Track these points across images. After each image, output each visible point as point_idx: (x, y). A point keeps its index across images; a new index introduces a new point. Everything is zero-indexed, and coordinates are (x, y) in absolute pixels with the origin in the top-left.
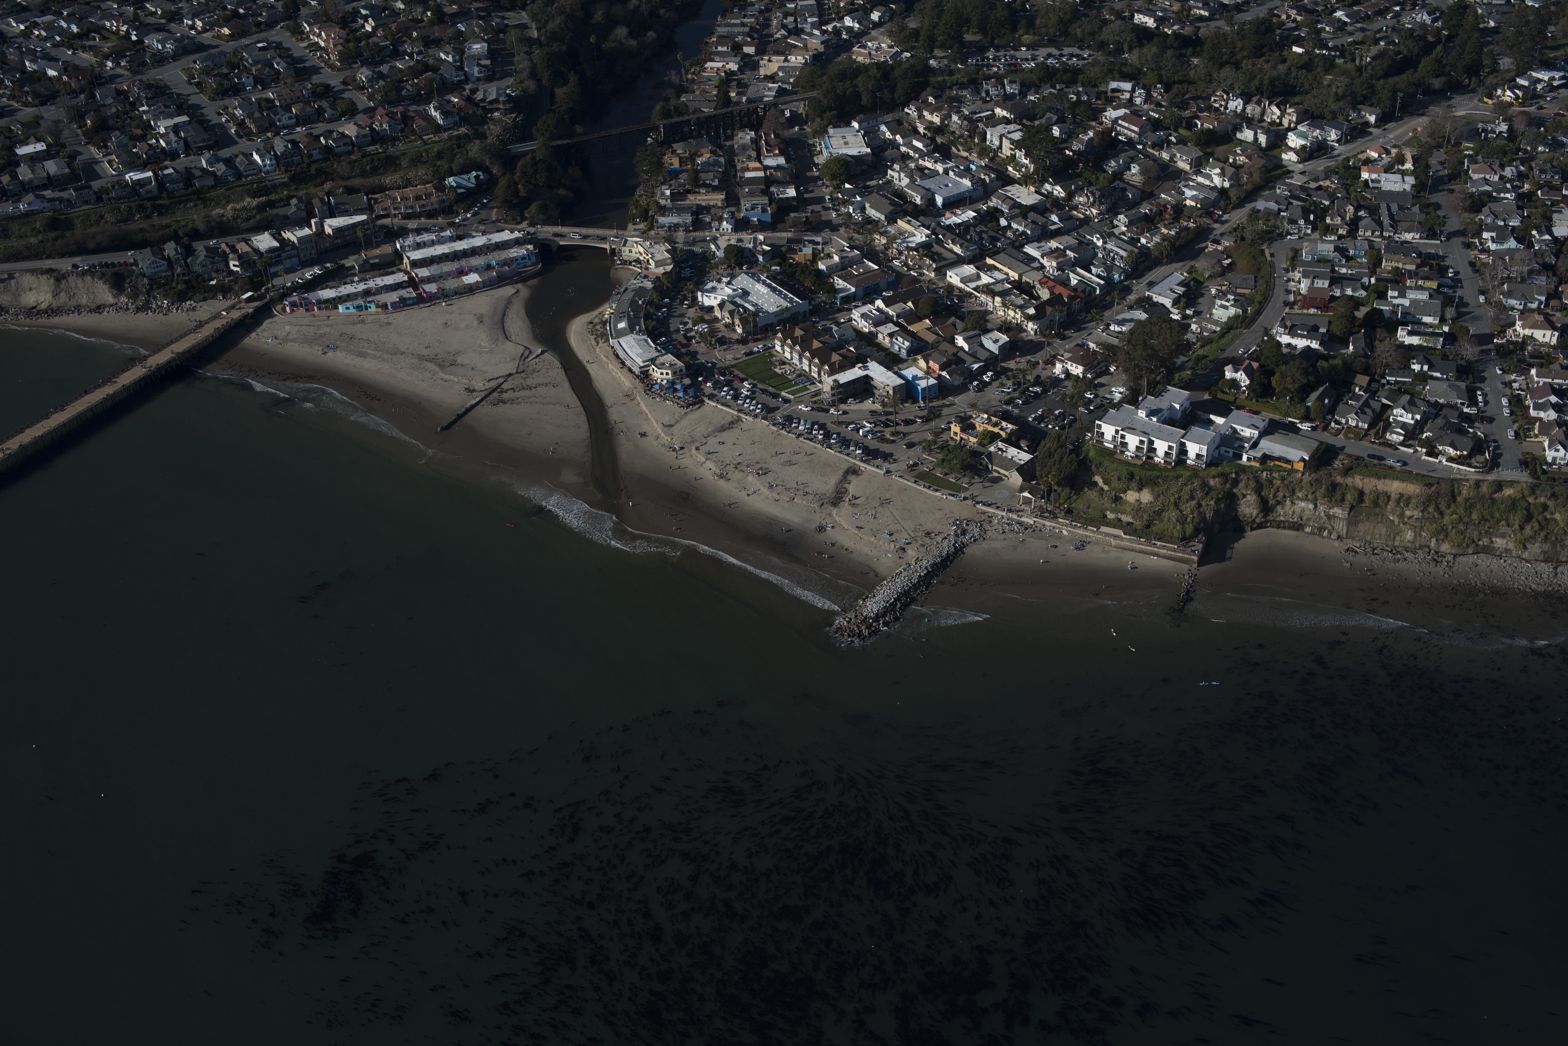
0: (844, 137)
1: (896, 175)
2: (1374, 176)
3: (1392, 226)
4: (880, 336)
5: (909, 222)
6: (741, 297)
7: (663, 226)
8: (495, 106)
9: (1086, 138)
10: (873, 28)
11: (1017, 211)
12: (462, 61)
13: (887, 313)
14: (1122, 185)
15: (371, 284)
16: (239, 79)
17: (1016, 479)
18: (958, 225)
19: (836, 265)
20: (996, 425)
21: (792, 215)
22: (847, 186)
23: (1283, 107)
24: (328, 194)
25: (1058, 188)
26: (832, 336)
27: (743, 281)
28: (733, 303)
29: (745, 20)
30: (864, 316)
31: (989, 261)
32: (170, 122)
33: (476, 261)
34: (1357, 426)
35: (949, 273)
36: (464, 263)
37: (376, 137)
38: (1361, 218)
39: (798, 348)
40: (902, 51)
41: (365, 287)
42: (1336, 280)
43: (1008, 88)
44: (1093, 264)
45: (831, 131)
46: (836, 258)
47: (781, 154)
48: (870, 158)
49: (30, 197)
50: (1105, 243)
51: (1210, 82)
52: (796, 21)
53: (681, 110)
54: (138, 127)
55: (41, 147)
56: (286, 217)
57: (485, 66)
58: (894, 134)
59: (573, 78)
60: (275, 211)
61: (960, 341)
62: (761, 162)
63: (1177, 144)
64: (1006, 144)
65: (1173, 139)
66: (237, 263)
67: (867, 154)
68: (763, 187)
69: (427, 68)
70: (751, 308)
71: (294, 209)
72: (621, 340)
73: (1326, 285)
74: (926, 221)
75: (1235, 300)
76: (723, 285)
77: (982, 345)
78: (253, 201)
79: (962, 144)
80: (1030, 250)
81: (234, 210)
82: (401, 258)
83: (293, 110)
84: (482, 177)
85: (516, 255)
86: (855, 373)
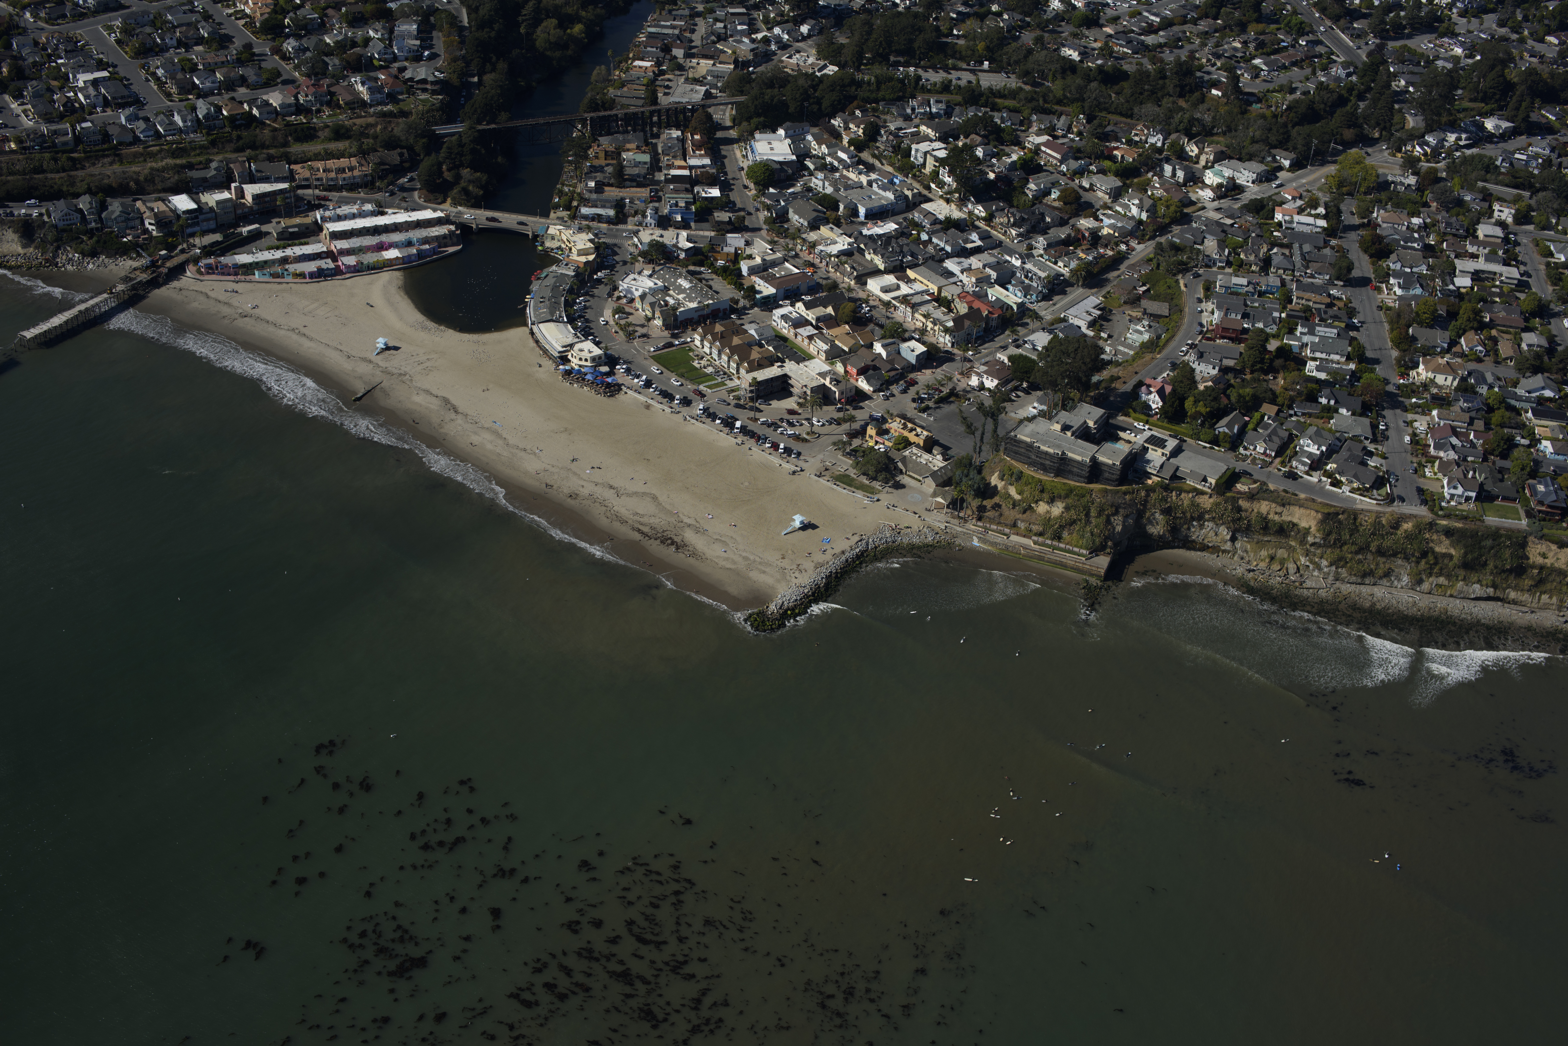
0: (770, 143)
1: (819, 184)
2: (1287, 217)
3: (1303, 265)
4: (798, 338)
5: (831, 230)
6: (662, 291)
7: (586, 217)
8: (423, 86)
9: (1009, 161)
10: (800, 41)
11: (938, 227)
12: (389, 40)
13: (807, 316)
14: (1042, 209)
15: (289, 252)
16: (163, 39)
17: (929, 485)
18: (880, 236)
19: (758, 266)
20: (912, 430)
21: (715, 214)
22: (772, 190)
23: (1201, 146)
24: (250, 160)
25: (980, 208)
26: (752, 334)
28: (654, 296)
29: (675, 23)
30: (784, 317)
31: (910, 273)
32: (90, 77)
33: (397, 237)
34: (1264, 453)
35: (869, 281)
36: (385, 238)
37: (300, 108)
38: (1274, 256)
39: (717, 343)
40: (829, 64)
41: (283, 255)
42: (1248, 313)
43: (933, 108)
44: (1010, 283)
45: (757, 136)
46: (758, 260)
47: (708, 154)
48: (792, 165)
50: (1024, 263)
51: (1132, 115)
52: (725, 27)
53: (609, 105)
54: (56, 79)
56: (205, 180)
57: (413, 46)
58: (820, 145)
59: (502, 66)
60: (194, 173)
61: (878, 348)
62: (685, 160)
63: (1097, 173)
64: (930, 161)
65: (1093, 168)
66: (153, 222)
67: (791, 160)
68: (688, 185)
69: (355, 44)
70: (672, 302)
71: (213, 173)
72: (542, 326)
73: (1238, 318)
74: (849, 229)
75: (1149, 326)
76: (645, 277)
77: (898, 353)
78: (170, 161)
79: (885, 157)
80: (951, 265)
81: (152, 169)
82: (321, 229)
83: (218, 75)
84: (406, 155)
85: (437, 234)
86: (773, 371)
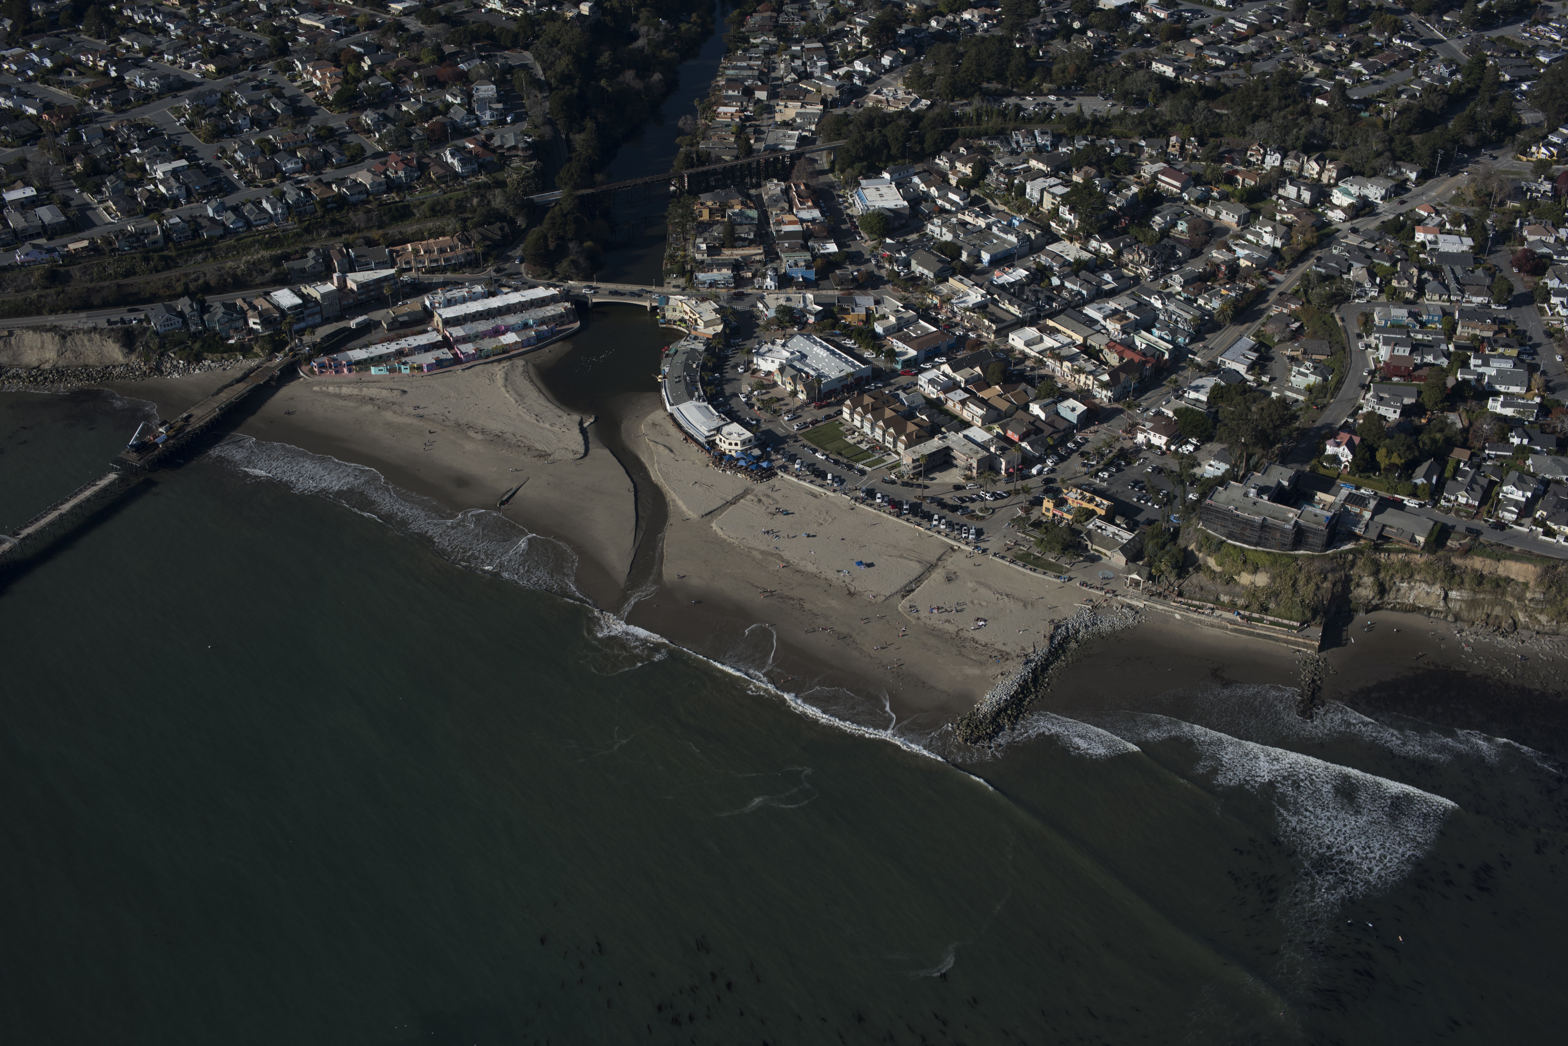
0: (878, 189)
1: (937, 230)
2: (1430, 237)
3: (1459, 290)
4: (950, 404)
5: (961, 281)
6: (799, 361)
7: (705, 283)
8: (513, 152)
9: (1130, 193)
10: (885, 74)
11: (1067, 270)
12: (470, 104)
13: (954, 379)
14: (1172, 243)
15: (403, 344)
16: (235, 120)
17: (1119, 560)
18: (1012, 284)
19: (893, 327)
20: (1091, 500)
21: (838, 272)
22: (888, 241)
23: (1322, 163)
24: (347, 246)
25: (1107, 245)
26: (902, 403)
27: (799, 343)
28: (794, 367)
29: (752, 63)
30: (931, 382)
31: (1050, 323)
32: (169, 167)
33: (512, 320)
34: (1467, 504)
35: (1011, 336)
36: (499, 321)
37: (391, 185)
38: (1426, 281)
39: (869, 416)
40: (921, 98)
41: (398, 347)
42: (1416, 347)
43: (1039, 140)
44: (1155, 326)
45: (864, 182)
46: (893, 319)
47: (816, 205)
48: (907, 212)
49: (27, 247)
50: (1163, 304)
51: (1244, 134)
52: (804, 64)
53: (704, 158)
54: (132, 171)
55: (30, 192)
56: (303, 270)
57: (497, 110)
58: (929, 186)
59: (589, 124)
60: (291, 264)
61: (1035, 409)
62: (795, 215)
63: (1220, 200)
64: (1047, 198)
65: (1215, 194)
66: (258, 321)
67: (905, 207)
68: (801, 241)
69: (435, 111)
70: (812, 373)
71: (312, 262)
72: (681, 407)
73: (1407, 354)
74: (979, 280)
75: (1315, 368)
76: (779, 348)
77: (1058, 414)
78: (266, 253)
79: (999, 197)
80: (1089, 311)
81: (248, 262)
82: (431, 315)
83: (299, 155)
84: (507, 229)
85: (553, 313)
86: (935, 444)
